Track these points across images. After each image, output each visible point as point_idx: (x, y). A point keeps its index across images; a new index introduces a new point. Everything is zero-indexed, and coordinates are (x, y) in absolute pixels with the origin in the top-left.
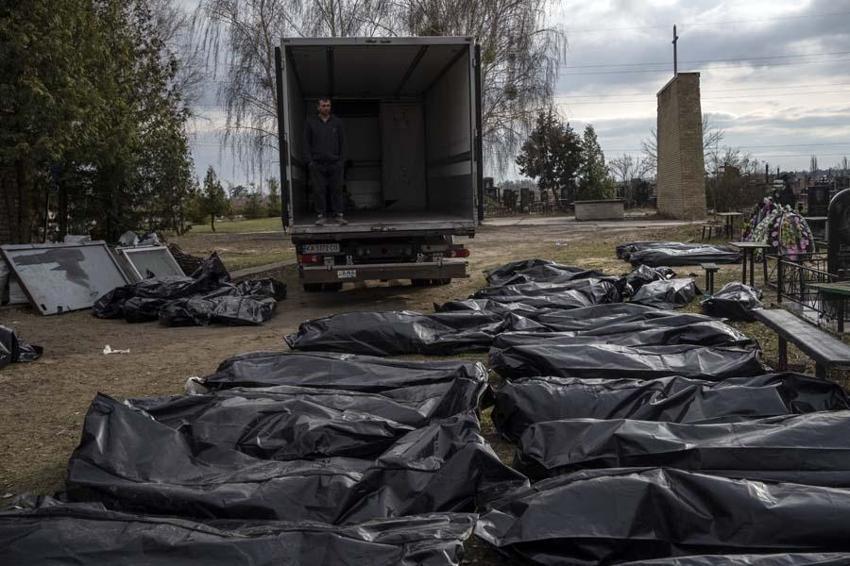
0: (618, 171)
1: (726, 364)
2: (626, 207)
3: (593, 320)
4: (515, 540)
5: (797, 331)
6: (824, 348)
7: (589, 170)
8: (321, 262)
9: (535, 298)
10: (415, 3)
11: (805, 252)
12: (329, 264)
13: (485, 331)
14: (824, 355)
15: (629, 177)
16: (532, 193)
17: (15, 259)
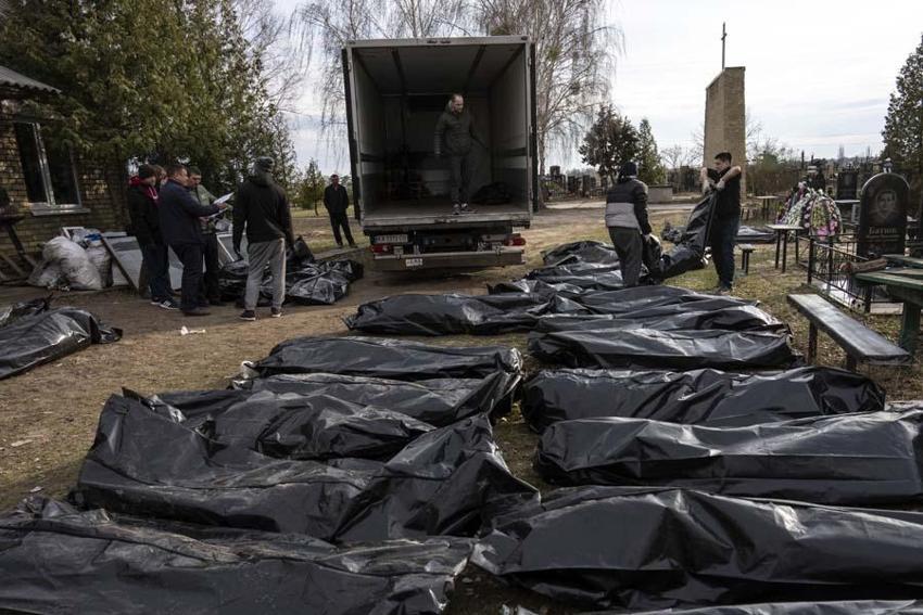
0: (669, 159)
1: (756, 349)
2: (675, 192)
3: (632, 302)
4: (515, 568)
5: (830, 319)
6: (859, 341)
7: (644, 158)
8: (391, 251)
9: (581, 278)
10: (487, 3)
11: (833, 234)
12: (399, 253)
13: (531, 312)
14: (859, 348)
15: (678, 166)
16: (593, 179)
17: (115, 246)
